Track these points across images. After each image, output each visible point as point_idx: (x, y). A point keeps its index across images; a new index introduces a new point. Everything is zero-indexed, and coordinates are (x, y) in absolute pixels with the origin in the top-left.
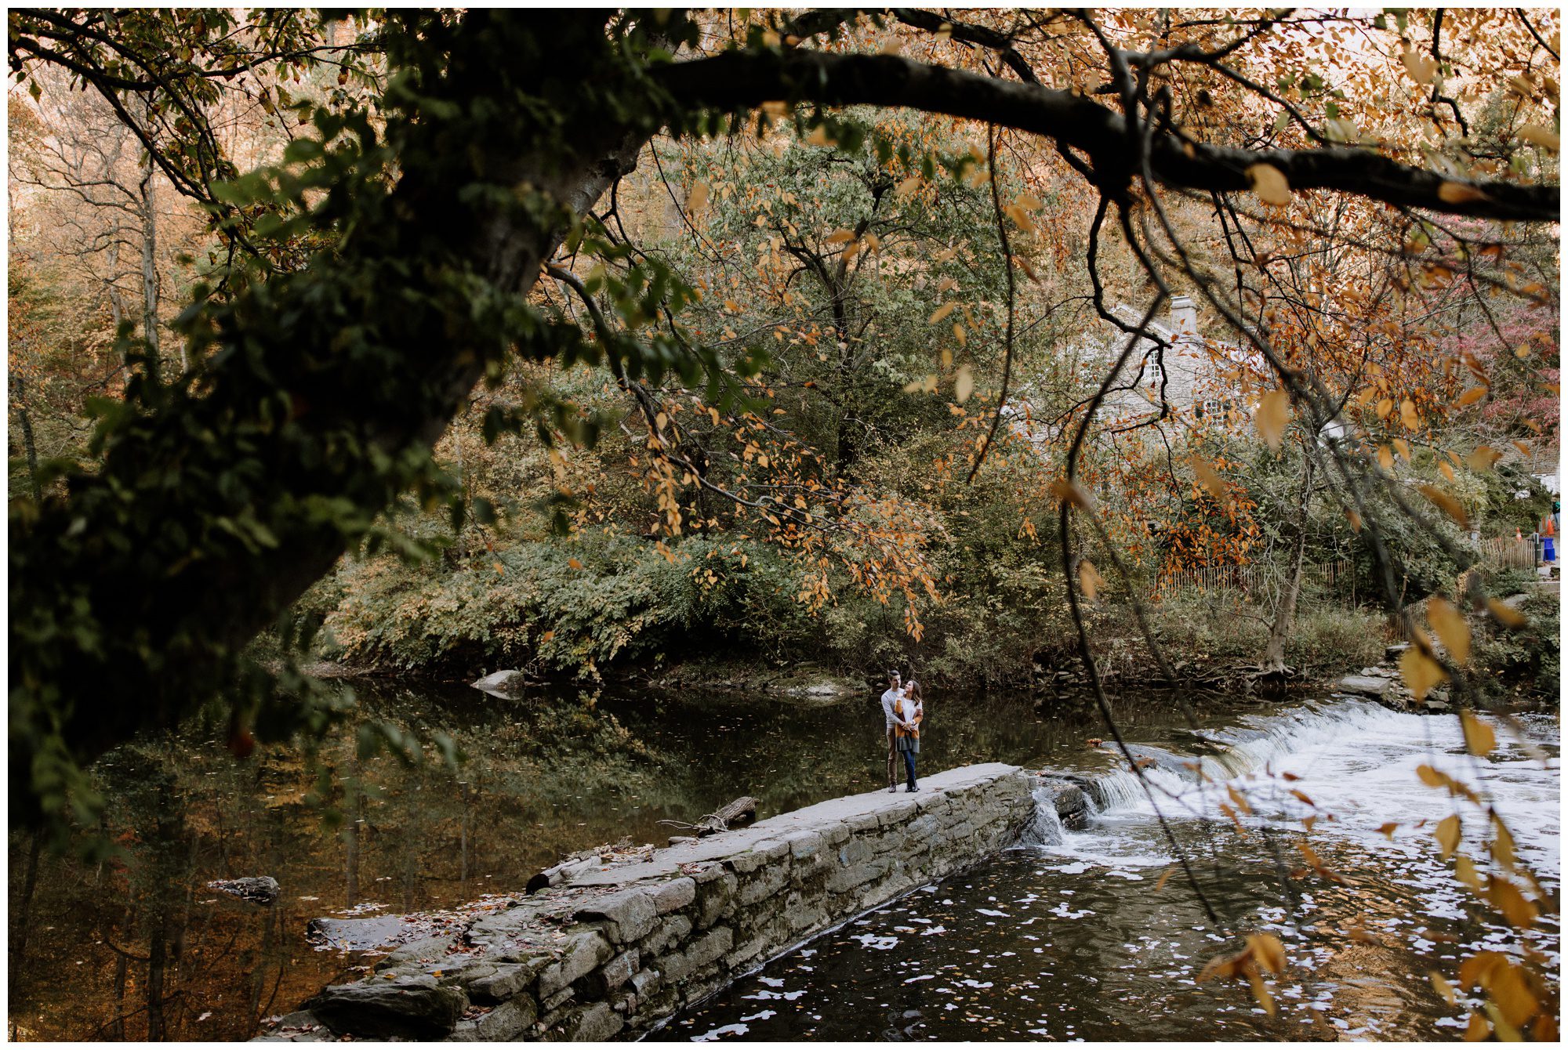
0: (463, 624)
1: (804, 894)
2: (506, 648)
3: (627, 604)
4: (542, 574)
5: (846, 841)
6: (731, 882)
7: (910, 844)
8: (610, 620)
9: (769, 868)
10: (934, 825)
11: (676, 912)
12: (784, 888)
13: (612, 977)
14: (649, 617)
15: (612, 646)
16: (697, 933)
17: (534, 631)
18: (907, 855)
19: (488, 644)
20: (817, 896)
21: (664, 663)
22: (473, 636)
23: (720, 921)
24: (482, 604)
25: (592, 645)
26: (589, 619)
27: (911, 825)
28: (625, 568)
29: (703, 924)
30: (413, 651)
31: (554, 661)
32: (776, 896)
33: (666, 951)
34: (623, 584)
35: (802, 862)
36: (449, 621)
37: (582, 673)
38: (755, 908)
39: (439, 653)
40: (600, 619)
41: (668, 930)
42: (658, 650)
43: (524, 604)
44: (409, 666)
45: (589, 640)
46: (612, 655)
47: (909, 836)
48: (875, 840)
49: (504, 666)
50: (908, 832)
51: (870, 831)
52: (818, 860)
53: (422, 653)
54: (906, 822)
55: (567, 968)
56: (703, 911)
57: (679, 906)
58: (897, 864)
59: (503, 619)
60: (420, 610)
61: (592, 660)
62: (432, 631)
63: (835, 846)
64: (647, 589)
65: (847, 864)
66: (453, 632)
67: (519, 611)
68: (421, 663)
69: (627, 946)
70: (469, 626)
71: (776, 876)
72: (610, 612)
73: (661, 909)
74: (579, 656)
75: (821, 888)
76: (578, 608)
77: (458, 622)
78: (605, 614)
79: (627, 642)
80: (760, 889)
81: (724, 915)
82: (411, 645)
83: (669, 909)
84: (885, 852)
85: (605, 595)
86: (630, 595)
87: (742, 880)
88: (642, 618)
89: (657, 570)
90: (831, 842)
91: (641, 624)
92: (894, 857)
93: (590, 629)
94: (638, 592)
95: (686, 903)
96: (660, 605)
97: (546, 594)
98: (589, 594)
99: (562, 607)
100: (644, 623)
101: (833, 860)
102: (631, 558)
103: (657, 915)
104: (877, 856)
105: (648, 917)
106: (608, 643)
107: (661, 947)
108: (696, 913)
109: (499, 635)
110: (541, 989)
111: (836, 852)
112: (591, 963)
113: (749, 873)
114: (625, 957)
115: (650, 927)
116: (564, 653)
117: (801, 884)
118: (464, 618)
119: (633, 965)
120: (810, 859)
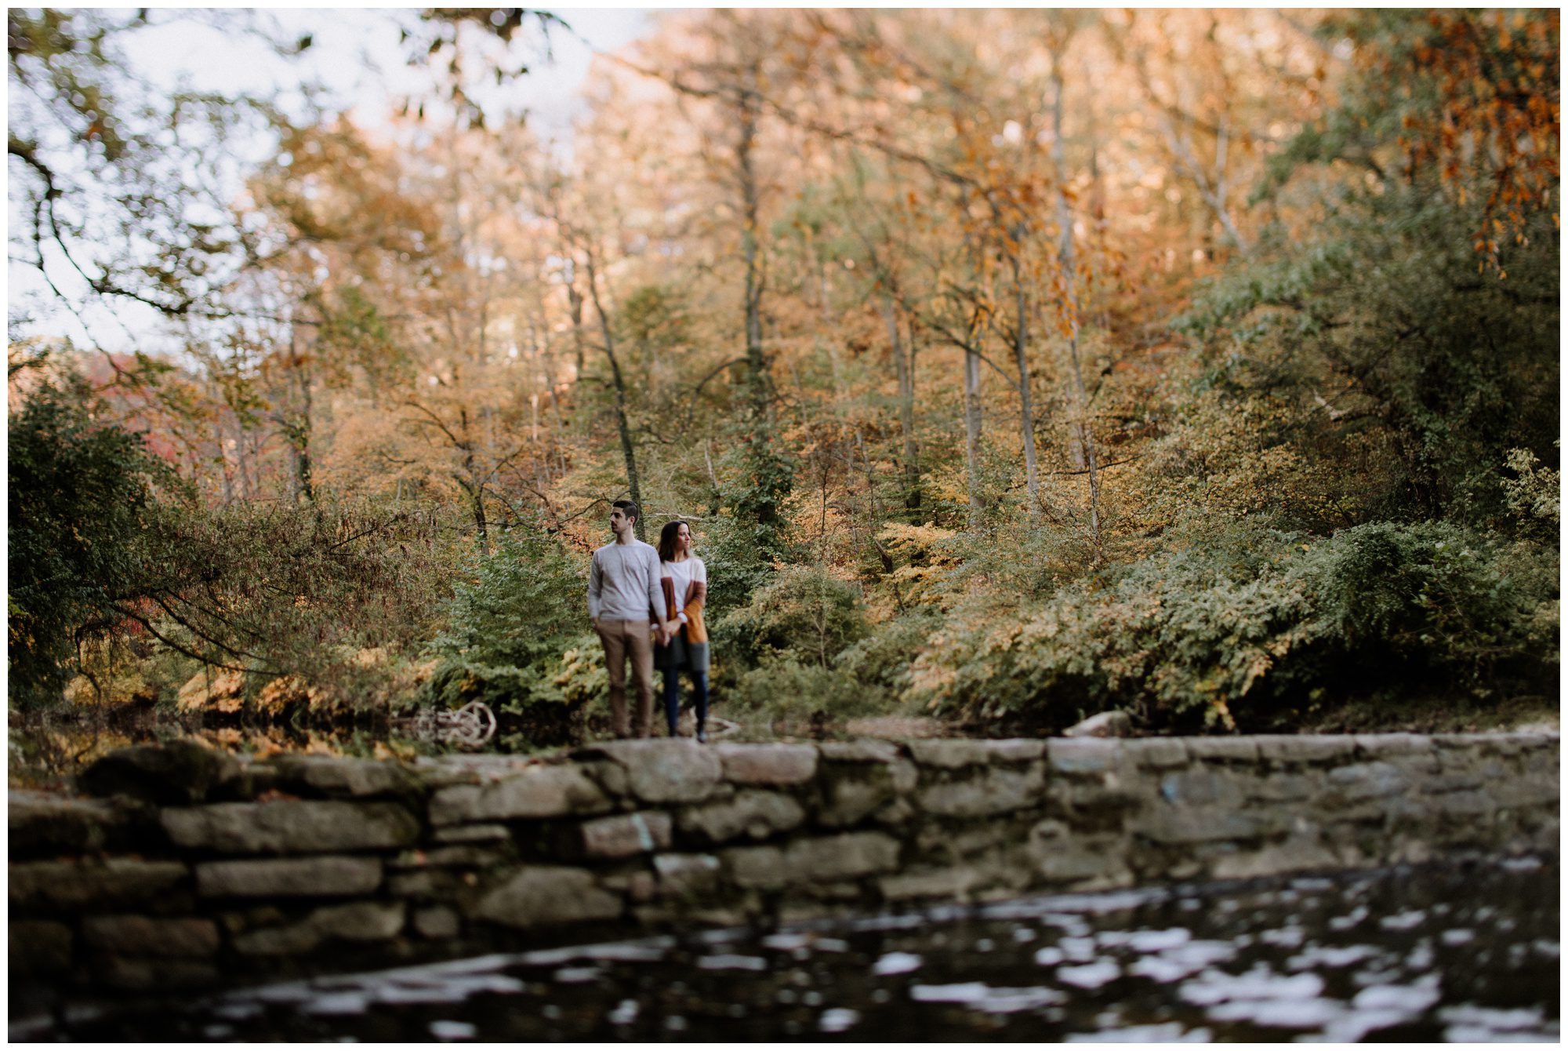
0: (1060, 653)
1: (1075, 827)
2: (1113, 684)
3: (1268, 617)
4: (1166, 588)
5: (1180, 767)
6: (904, 777)
7: (1334, 802)
8: (1244, 640)
9: (995, 773)
10: (1395, 782)
11: (770, 787)
12: (1026, 809)
13: (599, 838)
14: (1297, 635)
15: (1244, 678)
16: (813, 828)
17: (1151, 663)
18: (1330, 817)
19: (1091, 681)
20: (1103, 837)
21: (1321, 700)
22: (1071, 669)
23: (868, 823)
24: (1087, 625)
25: (1219, 678)
26: (1218, 640)
27: (1338, 773)
28: (1272, 569)
29: (829, 818)
30: (1004, 691)
31: (1176, 702)
32: (1008, 816)
33: (742, 839)
34: (1265, 590)
35: (1075, 778)
36: (1043, 650)
37: (1210, 716)
38: (956, 823)
39: (1033, 693)
40: (1231, 640)
41: (747, 805)
42: (1314, 685)
43: (1139, 625)
44: (1000, 713)
45: (1218, 670)
46: (1246, 688)
47: (1334, 788)
48: (1250, 778)
49: (1108, 708)
50: (1332, 782)
51: (1238, 763)
52: (1112, 783)
53: (1016, 695)
54: (1327, 764)
55: (493, 796)
56: (830, 800)
57: (777, 779)
58: (1301, 825)
59: (1111, 646)
60: (1013, 638)
61: (1223, 697)
62: (1023, 665)
63: (1152, 769)
64: (1299, 597)
65: (1179, 803)
66: (1049, 663)
67: (1132, 635)
68: (1013, 708)
69: (644, 805)
70: (1068, 656)
71: (1010, 786)
72: (1244, 629)
73: (736, 775)
74: (1206, 692)
75: (1116, 826)
76: (1203, 626)
77: (1055, 650)
78: (1238, 632)
79: (1266, 671)
80: (968, 797)
81: (880, 817)
82: (1002, 685)
83: (754, 778)
84: (1274, 802)
85: (1241, 606)
86: (1273, 605)
87: (928, 775)
88: (1288, 637)
89: (1315, 570)
90: (1142, 760)
91: (1287, 645)
92: (1296, 814)
93: (1219, 654)
94: (1286, 600)
95: (794, 779)
96: (1313, 617)
97: (1169, 611)
98: (1219, 607)
99: (1185, 626)
100: (1291, 643)
101: (1147, 789)
102: (1287, 559)
103: (724, 781)
104: (1255, 805)
105: (700, 775)
106: (1241, 671)
107: (729, 828)
108: (815, 799)
109: (1105, 666)
110: (432, 809)
111: (1153, 779)
112: (551, 804)
113: (946, 768)
114: (638, 820)
115: (704, 793)
116: (1187, 689)
117: (1070, 811)
118: (1063, 645)
119: (655, 836)
120: (1092, 778)
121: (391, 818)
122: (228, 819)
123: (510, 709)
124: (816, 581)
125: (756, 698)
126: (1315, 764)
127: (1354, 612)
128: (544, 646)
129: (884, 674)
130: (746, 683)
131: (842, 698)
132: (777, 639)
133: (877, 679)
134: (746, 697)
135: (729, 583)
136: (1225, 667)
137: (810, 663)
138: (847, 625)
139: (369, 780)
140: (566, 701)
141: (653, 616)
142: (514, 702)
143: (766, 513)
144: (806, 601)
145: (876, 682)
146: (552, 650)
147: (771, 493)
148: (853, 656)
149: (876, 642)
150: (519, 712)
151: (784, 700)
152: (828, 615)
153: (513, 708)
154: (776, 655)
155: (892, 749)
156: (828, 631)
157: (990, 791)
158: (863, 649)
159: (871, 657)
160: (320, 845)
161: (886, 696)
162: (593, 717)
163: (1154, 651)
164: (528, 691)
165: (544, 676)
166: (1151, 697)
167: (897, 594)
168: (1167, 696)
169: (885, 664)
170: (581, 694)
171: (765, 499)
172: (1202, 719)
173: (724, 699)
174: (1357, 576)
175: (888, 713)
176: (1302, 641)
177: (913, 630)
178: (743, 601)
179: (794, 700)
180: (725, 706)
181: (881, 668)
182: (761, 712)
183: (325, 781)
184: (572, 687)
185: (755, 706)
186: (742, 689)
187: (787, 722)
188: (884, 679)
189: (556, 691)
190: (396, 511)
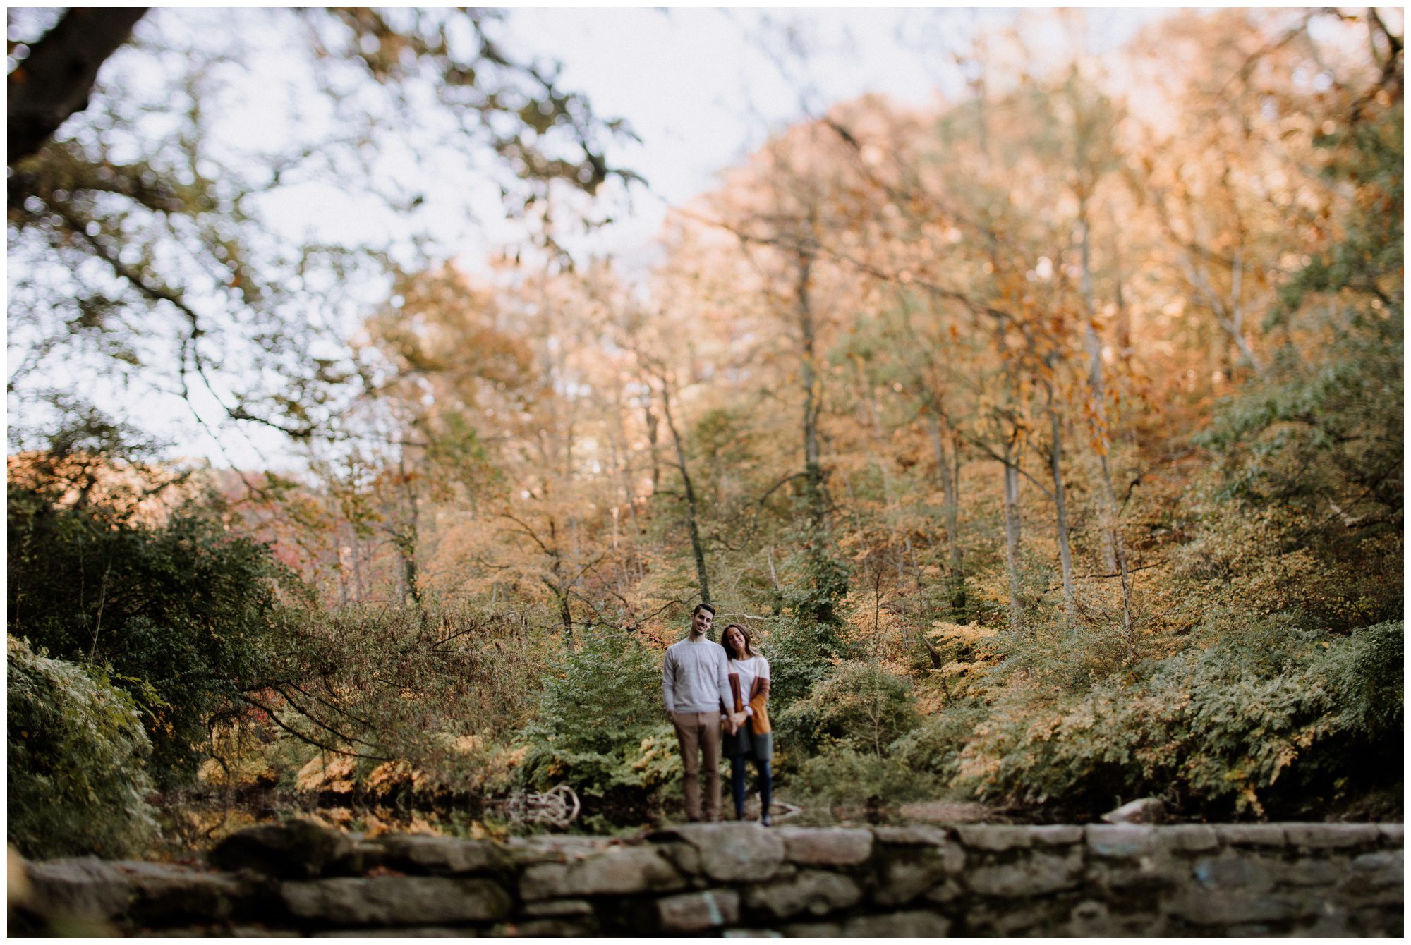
0: (1098, 743)
1: (1114, 908)
2: (1147, 773)
3: (1292, 711)
4: (1195, 683)
5: (1211, 852)
6: (953, 859)
7: (1361, 888)
8: (1270, 732)
9: (1038, 856)
11: (827, 867)
12: (1067, 890)
13: (673, 913)
14: (1320, 727)
15: (1272, 768)
16: (870, 907)
17: (1183, 753)
18: (1358, 902)
19: (1126, 769)
20: (1140, 917)
21: (1347, 788)
22: (1108, 758)
23: (920, 902)
24: (1121, 717)
25: (1249, 768)
26: (1245, 732)
27: (1362, 859)
28: (1294, 665)
29: (884, 897)
30: (1045, 779)
31: (1207, 789)
32: (1050, 896)
34: (1288, 685)
35: (1113, 862)
36: (1081, 740)
37: (1240, 803)
38: (1002, 903)
39: (1073, 781)
40: (1258, 732)
41: (809, 884)
42: (1338, 774)
43: (1170, 717)
44: (1042, 799)
45: (1246, 760)
46: (1274, 778)
47: (1360, 874)
48: (1278, 864)
49: (1143, 795)
50: (1358, 868)
51: (1266, 848)
52: (1147, 866)
53: (1056, 782)
54: (1353, 849)
55: (578, 874)
56: (885, 880)
57: (836, 860)
58: (1329, 909)
59: (1145, 736)
60: (1053, 729)
61: (1251, 786)
62: (1063, 754)
63: (1184, 853)
64: (1320, 691)
65: (1211, 885)
66: (1086, 753)
67: (1164, 726)
68: (1055, 795)
69: (714, 884)
70: (1104, 746)
71: (1052, 869)
72: (1270, 721)
73: (797, 857)
74: (1234, 781)
75: (1152, 907)
76: (1230, 718)
77: (1092, 741)
78: (1265, 725)
79: (1292, 760)
80: (1012, 878)
81: (932, 896)
82: (1043, 773)
83: (815, 859)
84: (1302, 886)
85: (1266, 700)
86: (1297, 699)
87: (975, 857)
88: (1312, 729)
89: (1335, 666)
90: (1174, 845)
91: (1311, 737)
92: (1324, 898)
93: (1247, 746)
94: (1308, 694)
95: (852, 860)
96: (1335, 711)
97: (1198, 704)
98: (1245, 700)
99: (1213, 719)
100: (1315, 735)
101: (1181, 872)
102: (1309, 655)
103: (787, 861)
104: (1284, 889)
105: (765, 856)
106: (1268, 762)
107: (792, 906)
108: (871, 879)
109: (1140, 756)
110: (523, 886)
111: (1186, 863)
112: (630, 882)
113: (991, 851)
114: (708, 897)
115: (769, 872)
116: (1217, 778)
117: (1109, 893)
118: (1099, 736)
119: (724, 912)
120: (1129, 862)
121: (486, 893)
122: (340, 892)
123: (593, 792)
124: (870, 676)
125: (816, 783)
126: (1340, 850)
127: (1374, 705)
128: (624, 734)
129: (934, 762)
130: (807, 770)
131: (895, 784)
132: (836, 729)
133: (927, 767)
134: (807, 782)
135: (791, 678)
136: (1254, 757)
137: (865, 751)
138: (900, 716)
139: (467, 858)
140: (643, 785)
141: (723, 709)
142: (597, 785)
143: (824, 613)
144: (861, 693)
145: (927, 769)
146: (630, 738)
147: (828, 595)
148: (905, 745)
149: (926, 732)
150: (601, 795)
151: (841, 786)
152: (881, 707)
153: (596, 791)
154: (834, 744)
155: (942, 833)
156: (882, 722)
157: (1034, 873)
158: (914, 738)
159: (922, 746)
160: (422, 917)
161: (936, 782)
162: (668, 800)
163: (1186, 740)
164: (609, 776)
165: (623, 762)
166: (1183, 784)
167: (945, 688)
168: (1199, 785)
169: (935, 752)
170: (657, 778)
171: (823, 601)
172: (1234, 807)
173: (787, 784)
174: (1376, 672)
175: (938, 798)
176: (1325, 733)
177: (960, 721)
178: (804, 694)
179: (850, 785)
180: (787, 791)
181: (931, 757)
182: (821, 797)
183: (430, 858)
184: (648, 772)
185: (816, 791)
186: (804, 774)
187: (845, 806)
188: (934, 767)
189: (634, 776)
190: (492, 613)
